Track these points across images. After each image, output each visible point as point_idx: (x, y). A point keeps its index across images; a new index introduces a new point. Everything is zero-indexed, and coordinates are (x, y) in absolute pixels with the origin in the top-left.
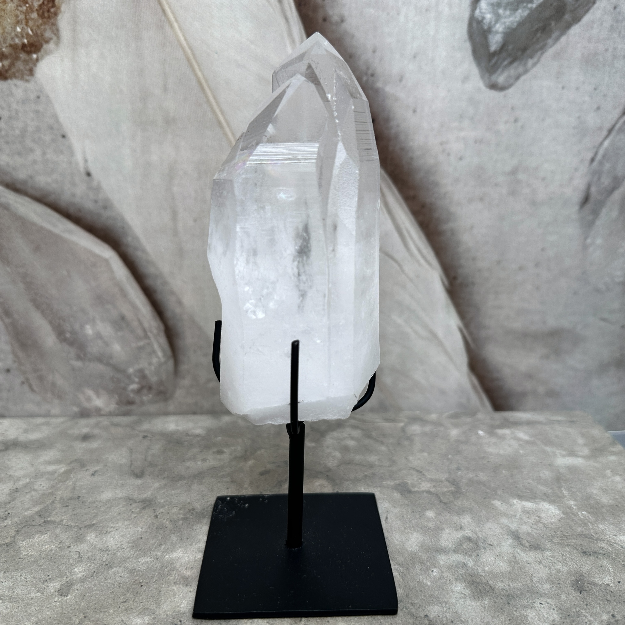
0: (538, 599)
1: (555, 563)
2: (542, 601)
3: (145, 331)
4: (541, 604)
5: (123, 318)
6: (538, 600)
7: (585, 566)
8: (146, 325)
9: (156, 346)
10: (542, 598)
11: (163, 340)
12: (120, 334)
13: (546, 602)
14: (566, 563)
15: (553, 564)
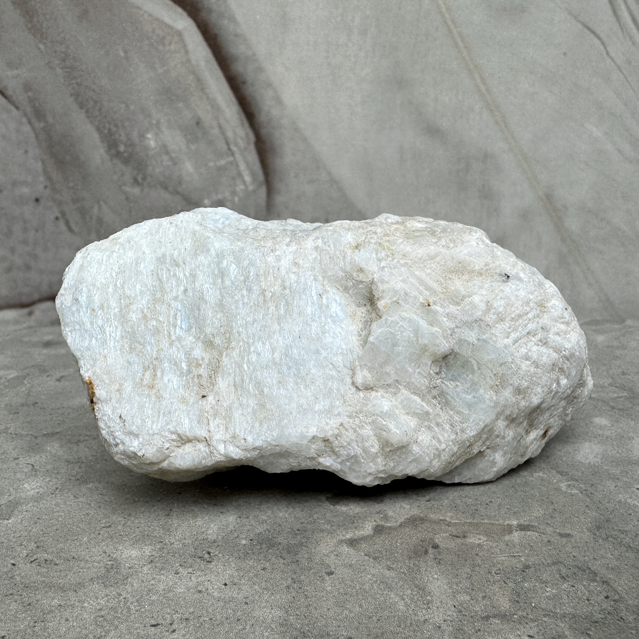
3: (228, 144)
5: (198, 123)
8: (230, 134)
9: (242, 167)
11: (253, 157)
12: (193, 147)
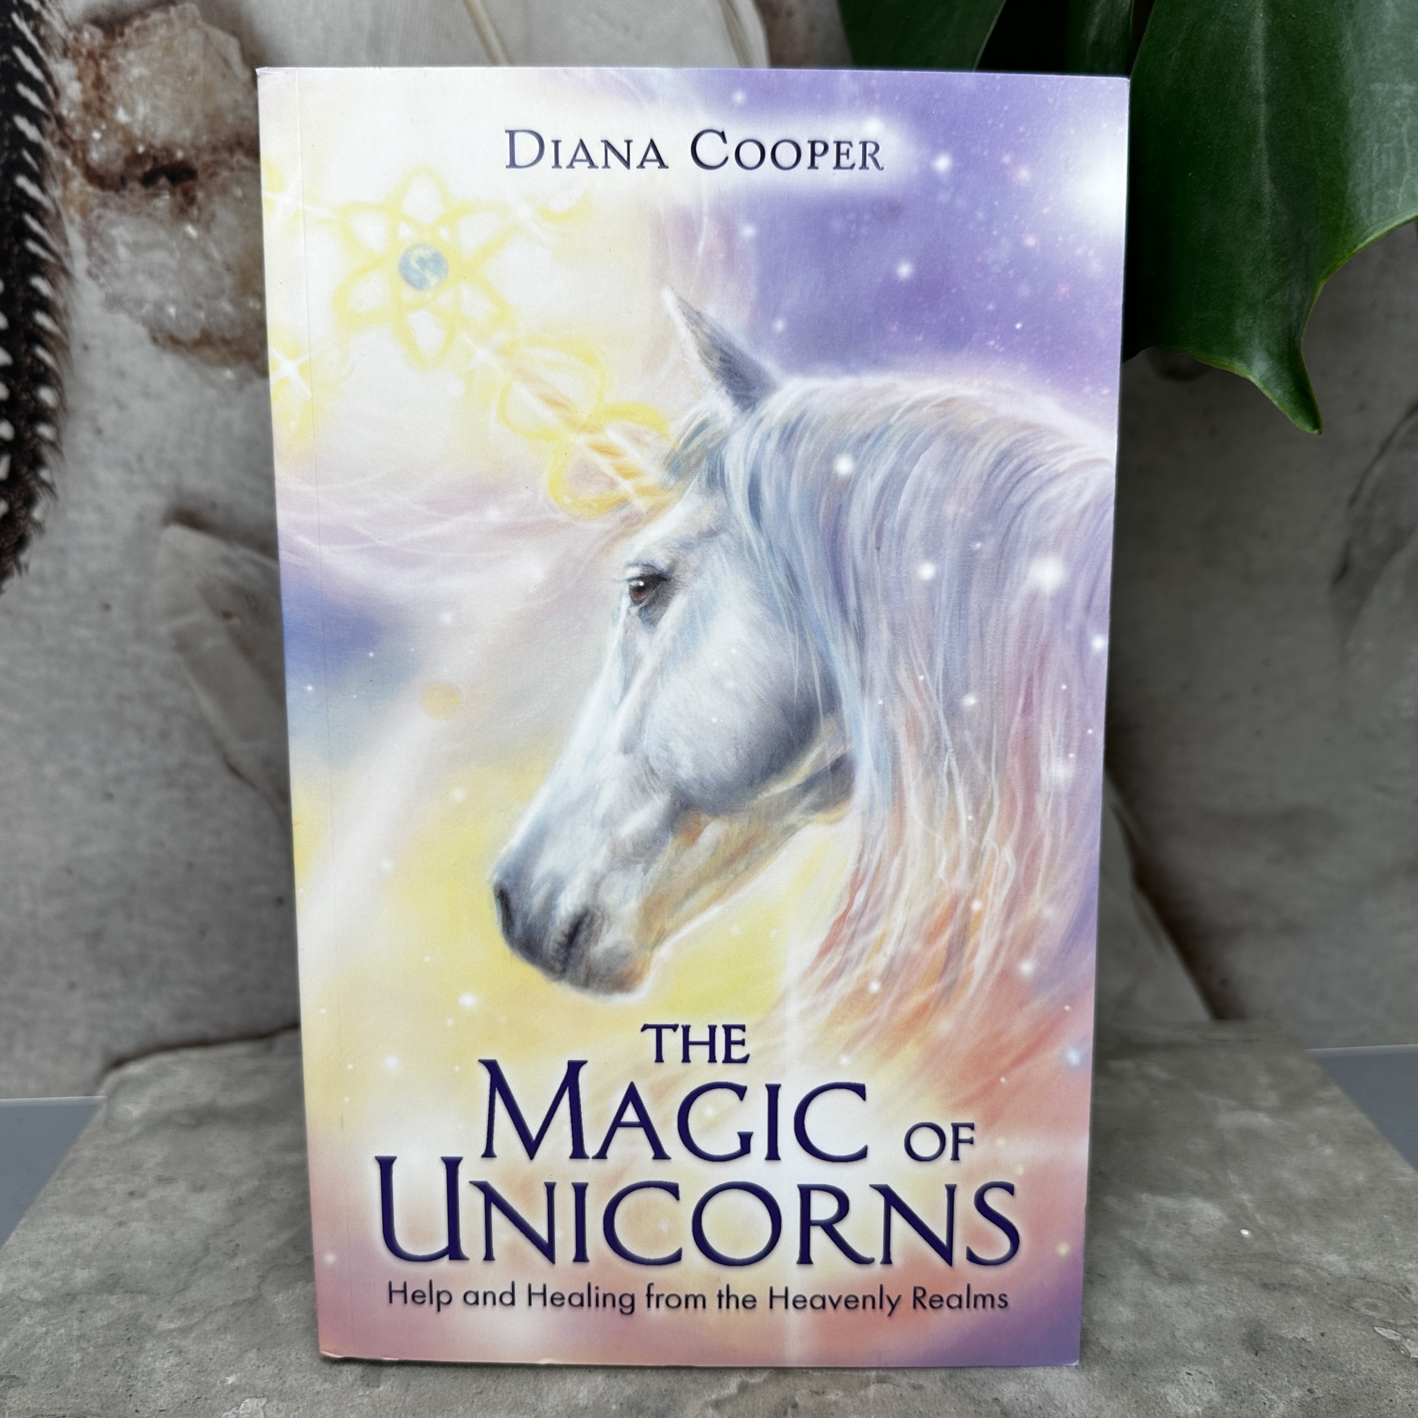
0: (1184, 1366)
1: (1214, 1305)
2: (1191, 1369)
4: (1189, 1374)
6: (1184, 1368)
7: (1265, 1309)
10: (1191, 1366)
13: (1197, 1370)
14: (1233, 1305)
15: (1210, 1306)
